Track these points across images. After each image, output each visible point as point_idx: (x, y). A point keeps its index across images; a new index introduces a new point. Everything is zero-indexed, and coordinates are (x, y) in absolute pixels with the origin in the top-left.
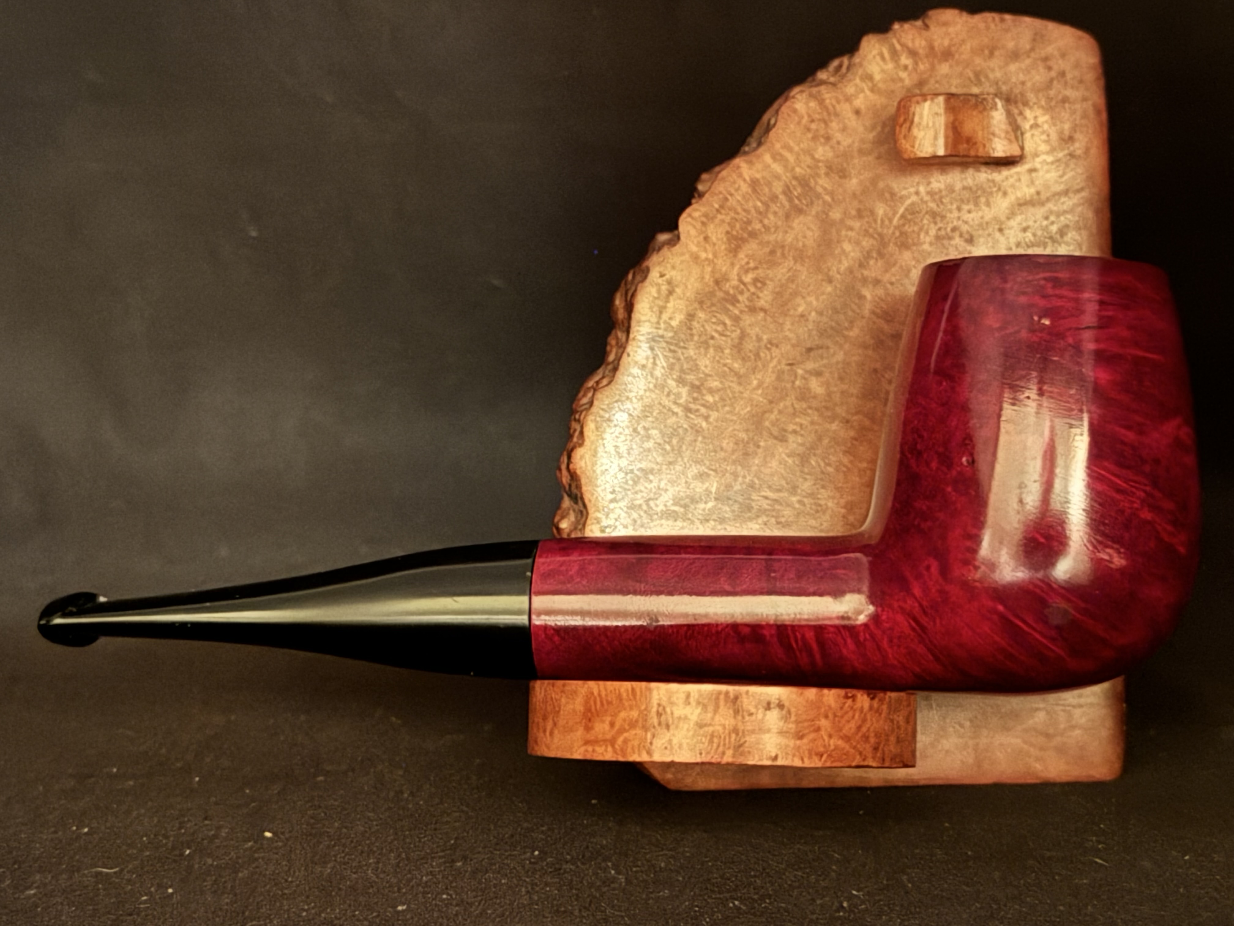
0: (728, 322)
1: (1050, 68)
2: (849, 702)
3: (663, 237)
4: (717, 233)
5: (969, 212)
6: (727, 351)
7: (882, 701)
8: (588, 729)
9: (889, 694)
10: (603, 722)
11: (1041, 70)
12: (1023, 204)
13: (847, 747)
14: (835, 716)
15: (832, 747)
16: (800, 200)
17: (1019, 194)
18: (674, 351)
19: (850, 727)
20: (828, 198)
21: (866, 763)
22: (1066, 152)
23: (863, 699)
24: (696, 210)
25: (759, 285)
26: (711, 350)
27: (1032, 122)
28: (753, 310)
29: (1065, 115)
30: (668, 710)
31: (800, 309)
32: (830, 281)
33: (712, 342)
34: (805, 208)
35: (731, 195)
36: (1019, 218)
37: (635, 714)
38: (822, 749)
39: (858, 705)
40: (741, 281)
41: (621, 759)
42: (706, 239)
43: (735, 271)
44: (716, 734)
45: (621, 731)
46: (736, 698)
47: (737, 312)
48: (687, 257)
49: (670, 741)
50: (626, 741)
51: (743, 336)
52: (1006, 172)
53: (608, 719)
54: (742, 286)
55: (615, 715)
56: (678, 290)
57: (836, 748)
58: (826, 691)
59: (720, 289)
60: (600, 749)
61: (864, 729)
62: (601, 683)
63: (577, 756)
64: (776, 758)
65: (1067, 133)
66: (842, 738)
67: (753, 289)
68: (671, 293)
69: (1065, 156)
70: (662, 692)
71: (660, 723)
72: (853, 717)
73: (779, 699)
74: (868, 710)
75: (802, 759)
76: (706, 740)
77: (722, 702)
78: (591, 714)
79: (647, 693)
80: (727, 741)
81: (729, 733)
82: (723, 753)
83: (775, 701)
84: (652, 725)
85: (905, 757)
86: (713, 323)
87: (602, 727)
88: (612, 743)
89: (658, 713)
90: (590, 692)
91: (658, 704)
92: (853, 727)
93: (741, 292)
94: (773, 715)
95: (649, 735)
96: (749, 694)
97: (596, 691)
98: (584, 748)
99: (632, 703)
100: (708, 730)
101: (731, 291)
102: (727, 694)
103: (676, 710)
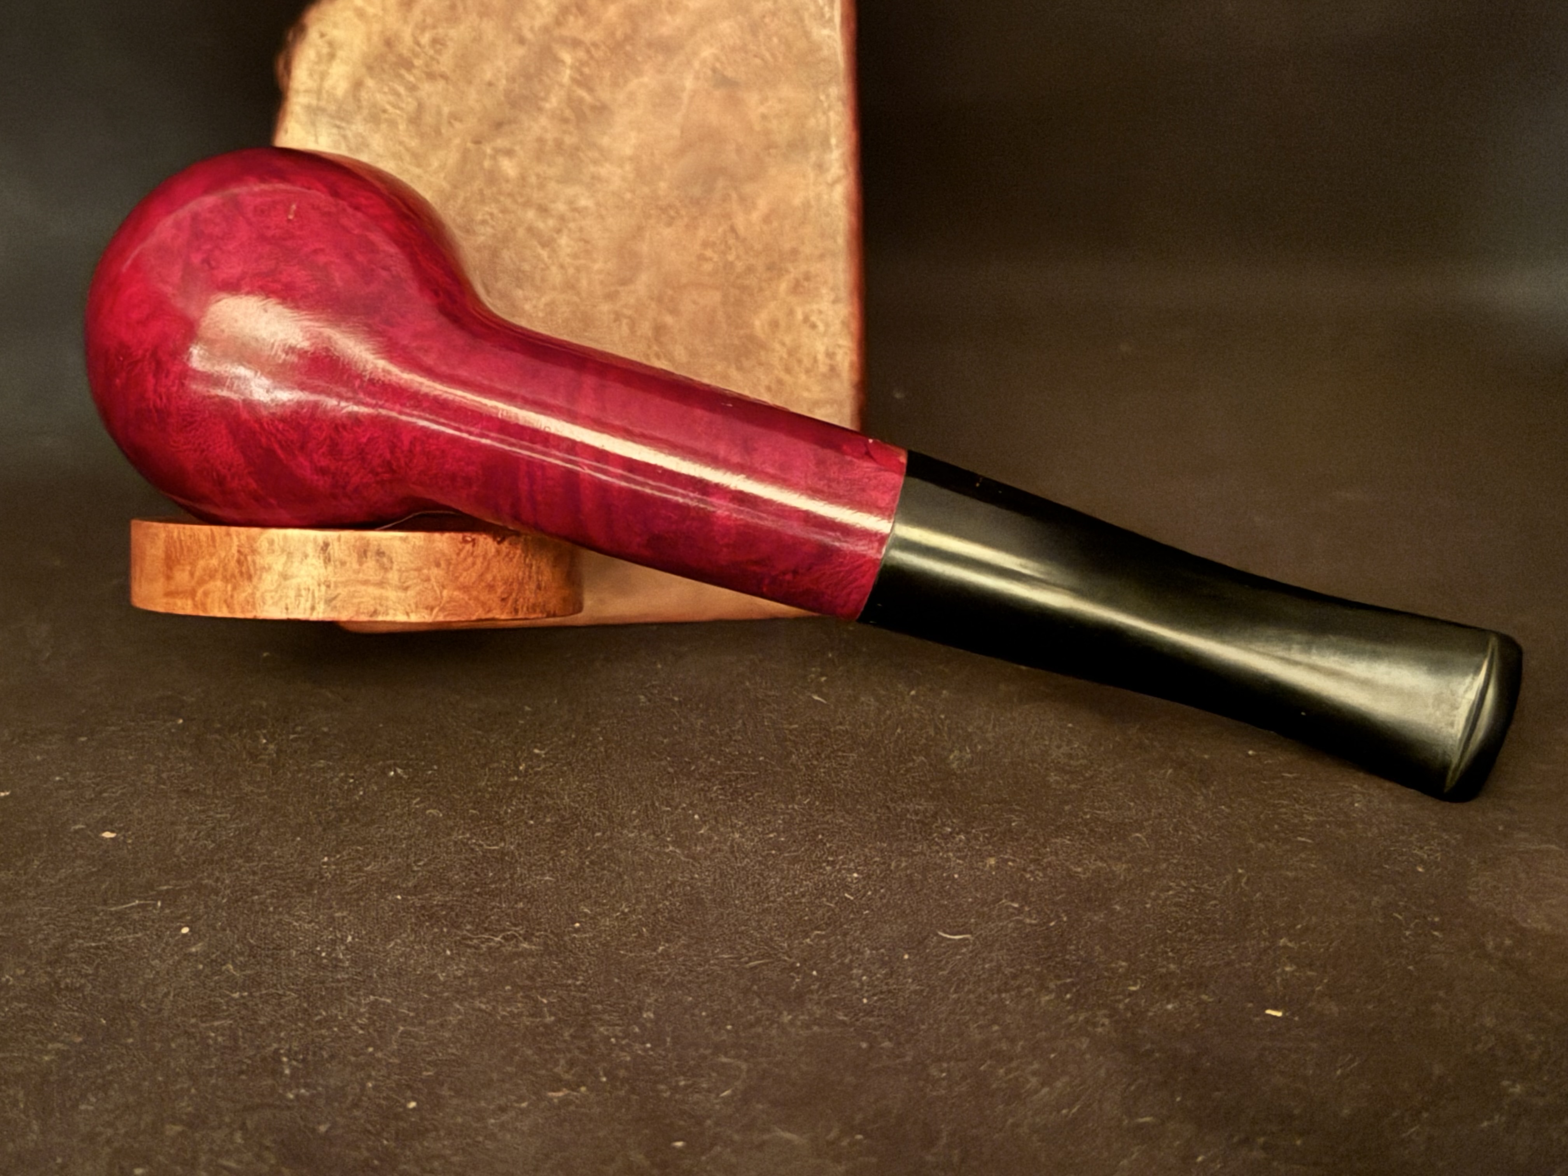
0: (402, 90)
2: (469, 547)
6: (402, 127)
7: (513, 545)
8: (169, 578)
9: (523, 536)
10: (183, 570)
13: (466, 597)
14: (449, 562)
15: (445, 599)
18: (339, 127)
19: (469, 577)
21: (490, 616)
23: (486, 543)
25: (438, 47)
26: (384, 126)
28: (431, 76)
30: (249, 558)
31: (488, 76)
32: (522, 41)
33: (383, 116)
37: (214, 562)
38: (432, 603)
39: (479, 551)
40: (418, 43)
41: (201, 614)
43: (409, 29)
44: (302, 587)
45: (201, 582)
46: (326, 545)
47: (411, 79)
48: (350, 13)
49: (253, 594)
50: (206, 594)
51: (421, 107)
53: (188, 568)
54: (417, 49)
55: (193, 564)
56: (341, 54)
57: (451, 599)
58: (437, 535)
59: (392, 52)
60: (179, 603)
61: (489, 577)
62: (181, 526)
63: (160, 609)
64: (375, 612)
66: (458, 588)
67: (431, 52)
68: (332, 56)
70: (243, 537)
71: (241, 573)
72: (474, 564)
73: (379, 545)
74: (494, 556)
75: (408, 614)
76: (292, 593)
77: (310, 550)
78: (171, 562)
79: (227, 539)
80: (317, 594)
81: (319, 585)
82: (313, 608)
83: (373, 548)
84: (233, 576)
85: (551, 605)
86: (385, 93)
87: (182, 577)
88: (193, 594)
89: (239, 562)
90: (169, 536)
91: (239, 552)
92: (473, 575)
93: (416, 55)
94: (371, 563)
95: (229, 587)
96: (343, 540)
97: (175, 535)
98: (165, 600)
99: (212, 550)
100: (294, 582)
101: (405, 54)
102: (315, 540)
103: (258, 558)
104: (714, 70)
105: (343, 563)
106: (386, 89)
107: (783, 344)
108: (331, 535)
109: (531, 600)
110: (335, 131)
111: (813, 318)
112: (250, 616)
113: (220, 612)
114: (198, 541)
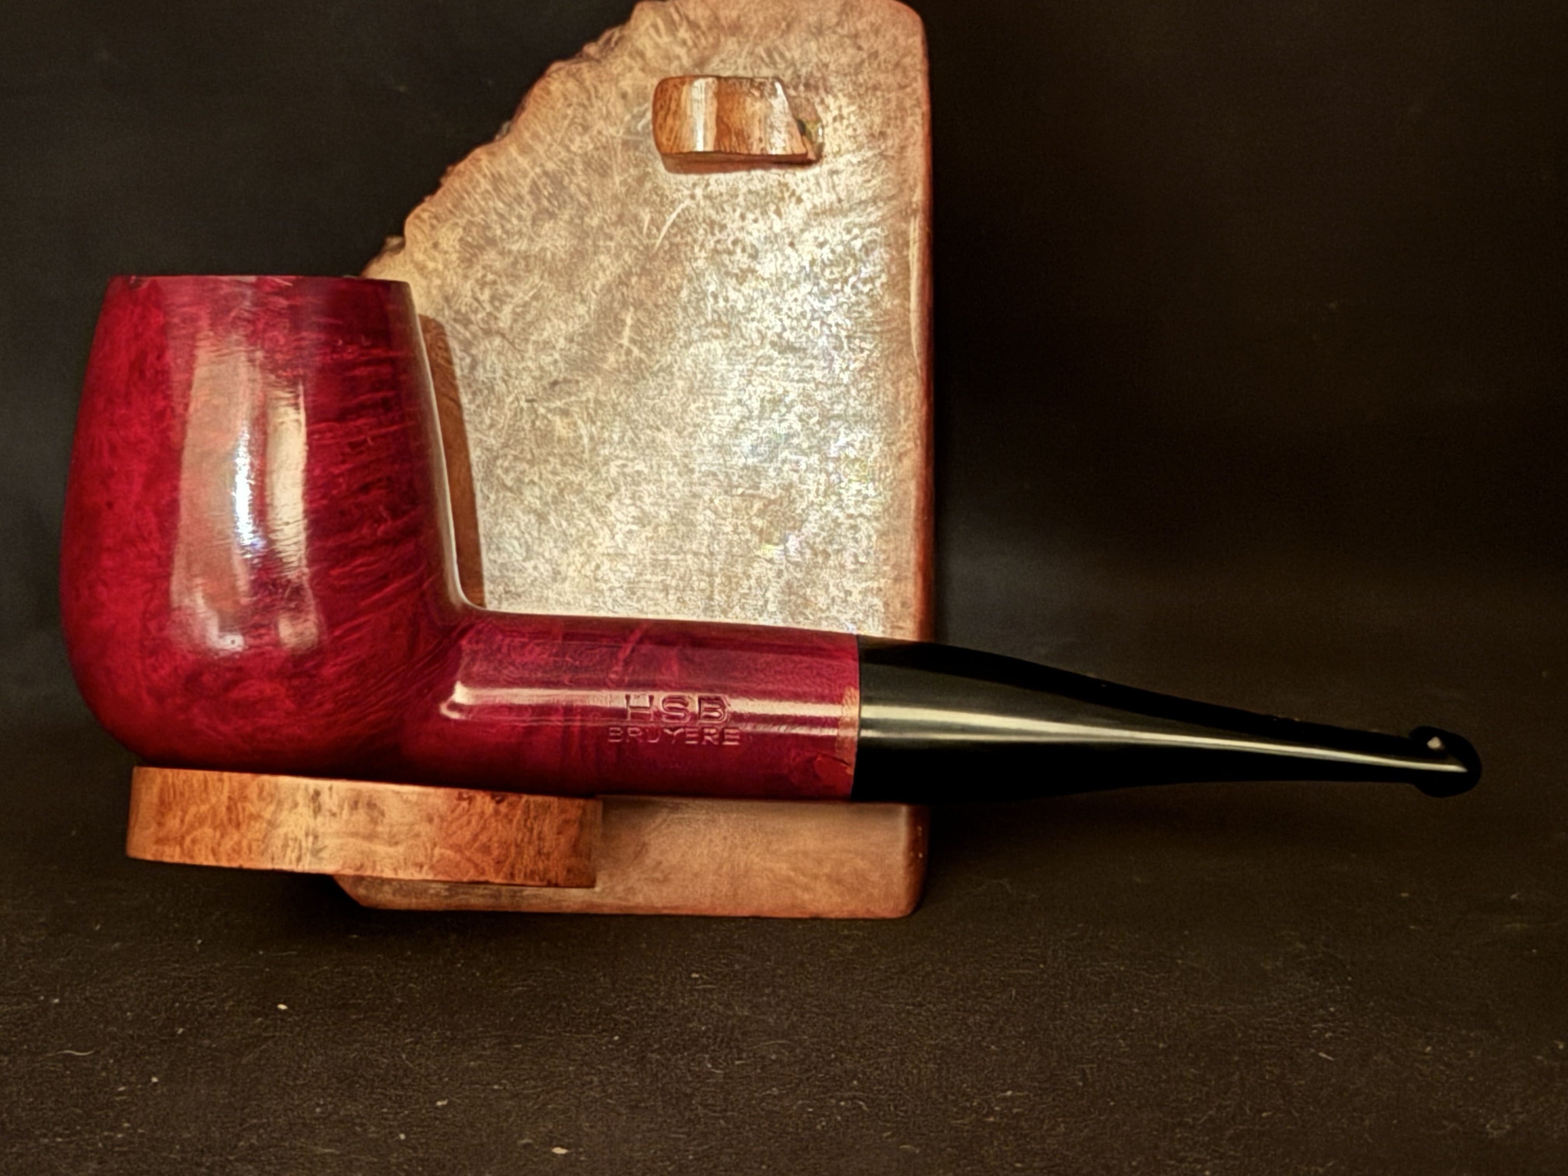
0: (457, 346)
1: (860, 48)
2: (465, 804)
3: (394, 241)
4: (448, 239)
5: (756, 221)
7: (512, 806)
8: (160, 824)
9: (525, 797)
10: (175, 816)
11: (849, 49)
12: (821, 213)
13: (458, 857)
14: (442, 818)
15: (436, 857)
16: (550, 202)
17: (818, 201)
19: (462, 836)
20: (583, 199)
21: (482, 878)
22: (877, 151)
23: (484, 802)
24: (424, 210)
25: (497, 304)
27: (836, 113)
28: (488, 333)
29: (876, 105)
30: (239, 805)
31: (546, 334)
32: (583, 301)
34: (556, 211)
35: (468, 193)
36: (815, 232)
37: (204, 808)
38: (421, 859)
39: (475, 809)
40: (477, 300)
41: (188, 861)
42: (436, 245)
43: (468, 285)
44: (290, 835)
45: (192, 827)
46: (317, 794)
47: (469, 335)
48: (412, 267)
49: (239, 843)
50: (194, 841)
52: (800, 173)
53: (179, 814)
54: (476, 304)
55: (184, 810)
57: (442, 857)
58: (431, 790)
59: (450, 308)
60: (168, 850)
61: (484, 837)
62: (176, 771)
63: (149, 857)
65: (877, 127)
66: (451, 847)
67: (489, 308)
69: (875, 155)
70: (235, 784)
71: (230, 820)
72: (469, 822)
73: (371, 796)
74: (491, 816)
75: (395, 870)
76: (279, 843)
77: (300, 799)
78: (164, 807)
79: (218, 784)
80: (304, 844)
81: (307, 835)
82: (299, 859)
83: (364, 800)
84: (222, 824)
85: (553, 874)
87: (173, 823)
88: (181, 842)
89: (229, 809)
90: (165, 782)
91: (230, 798)
92: (468, 835)
94: (361, 816)
95: (218, 834)
96: (334, 790)
97: (170, 780)
98: (154, 848)
99: (204, 796)
100: (282, 831)
101: (463, 309)
102: (306, 789)
103: (248, 805)
104: (780, 336)
105: (334, 815)
108: (323, 784)
109: (531, 867)
112: (235, 865)
113: (205, 859)
114: (191, 786)
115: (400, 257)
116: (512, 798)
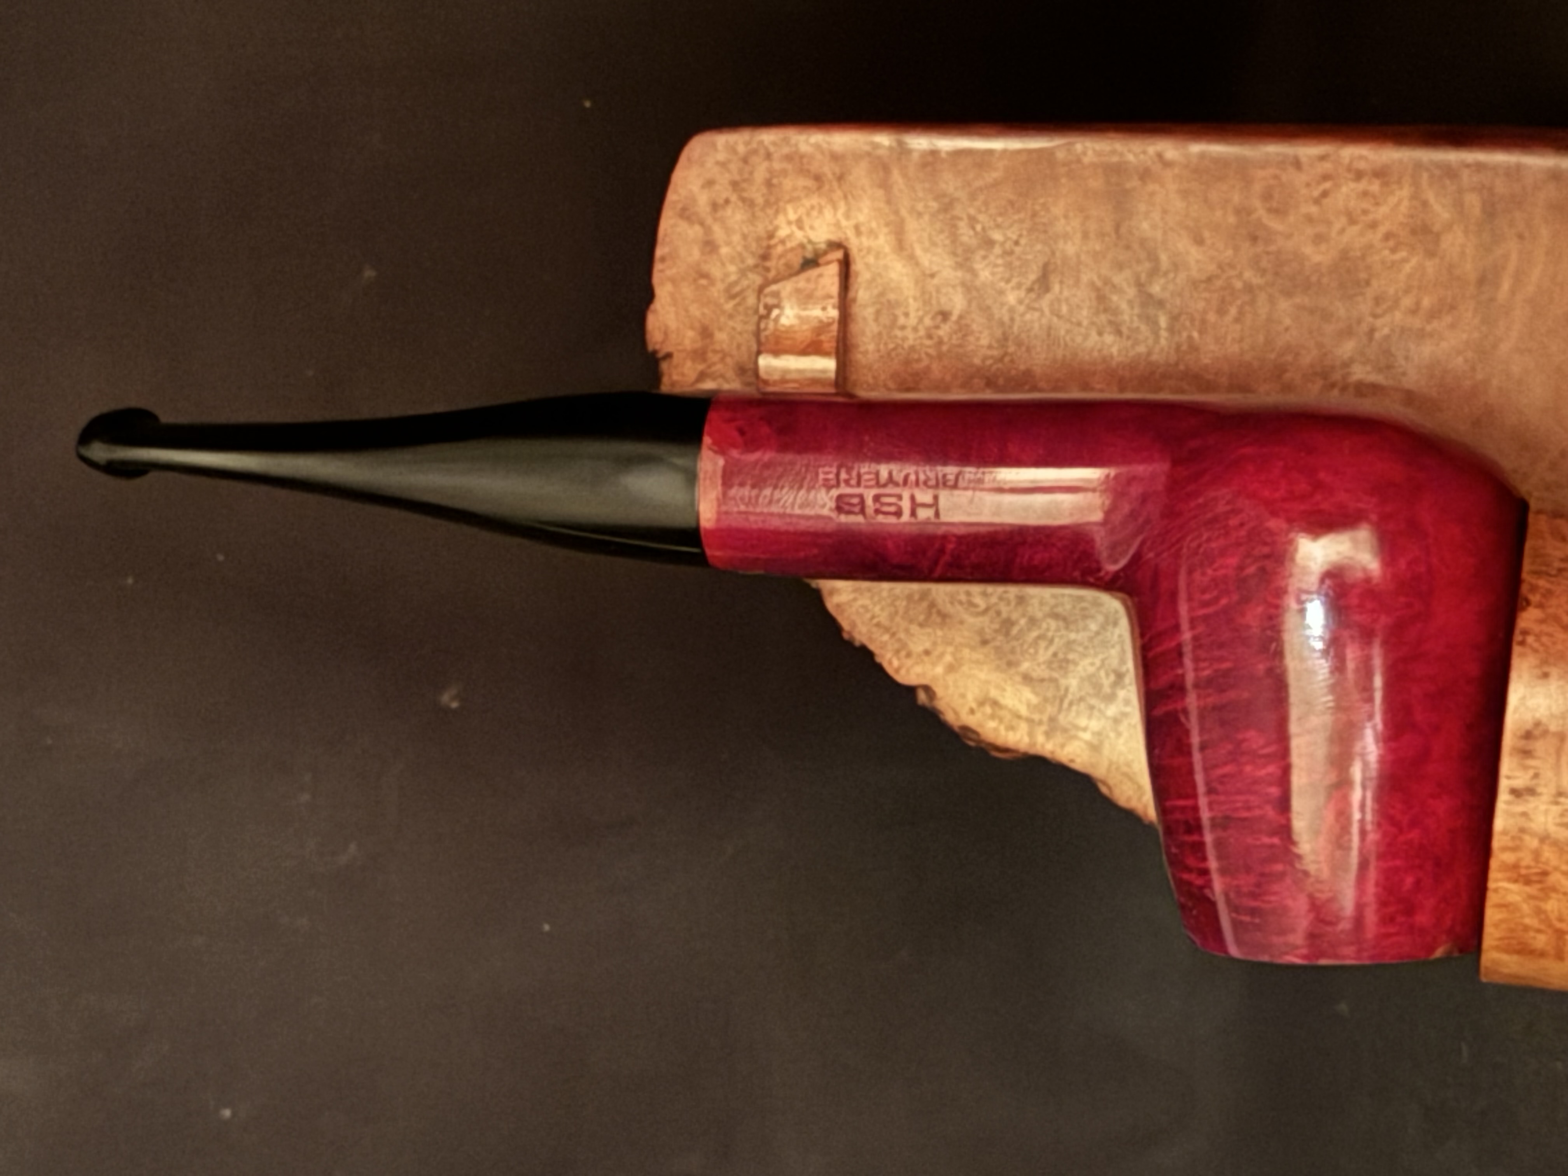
0: (1034, 634)
1: (727, 201)
2: (1530, 639)
3: (922, 697)
4: (920, 641)
5: (906, 315)
6: (1073, 636)
7: (1534, 589)
8: (1542, 954)
9: (1525, 575)
10: (1534, 938)
11: (729, 211)
12: (901, 245)
14: (1544, 662)
17: (887, 249)
18: (1071, 704)
22: (835, 184)
23: (1527, 619)
24: (891, 665)
26: (1071, 656)
27: (794, 228)
29: (788, 183)
30: (1524, 872)
33: (1061, 656)
35: (873, 617)
36: (918, 252)
39: (1536, 628)
42: (927, 653)
43: (971, 620)
45: (1546, 921)
46: (1513, 791)
47: (1023, 622)
48: (950, 679)
50: (1561, 920)
52: (858, 266)
53: (1532, 934)
55: (1526, 928)
56: (994, 693)
59: (994, 639)
62: (1485, 936)
65: (810, 183)
68: (995, 703)
69: (840, 186)
70: (1501, 876)
71: (1540, 882)
72: (1550, 635)
73: (1518, 737)
74: (1543, 612)
77: (1519, 808)
78: (1525, 950)
79: (1501, 893)
81: (1557, 803)
83: (1522, 743)
84: (1542, 890)
86: (1036, 652)
87: (1541, 941)
88: (1561, 933)
89: (1528, 882)
90: (1497, 948)
91: (1516, 881)
93: (998, 613)
94: (1539, 747)
95: (1553, 895)
96: (1509, 773)
97: (1495, 943)
99: (1513, 908)
100: (1552, 829)
101: (996, 626)
102: (1508, 803)
103: (1524, 863)
104: (1030, 290)
105: (1536, 776)
106: (1032, 651)
107: (1342, 231)
108: (1504, 784)
110: (1074, 708)
111: (1316, 193)
114: (1502, 921)
115: (939, 691)
116: (1524, 589)
